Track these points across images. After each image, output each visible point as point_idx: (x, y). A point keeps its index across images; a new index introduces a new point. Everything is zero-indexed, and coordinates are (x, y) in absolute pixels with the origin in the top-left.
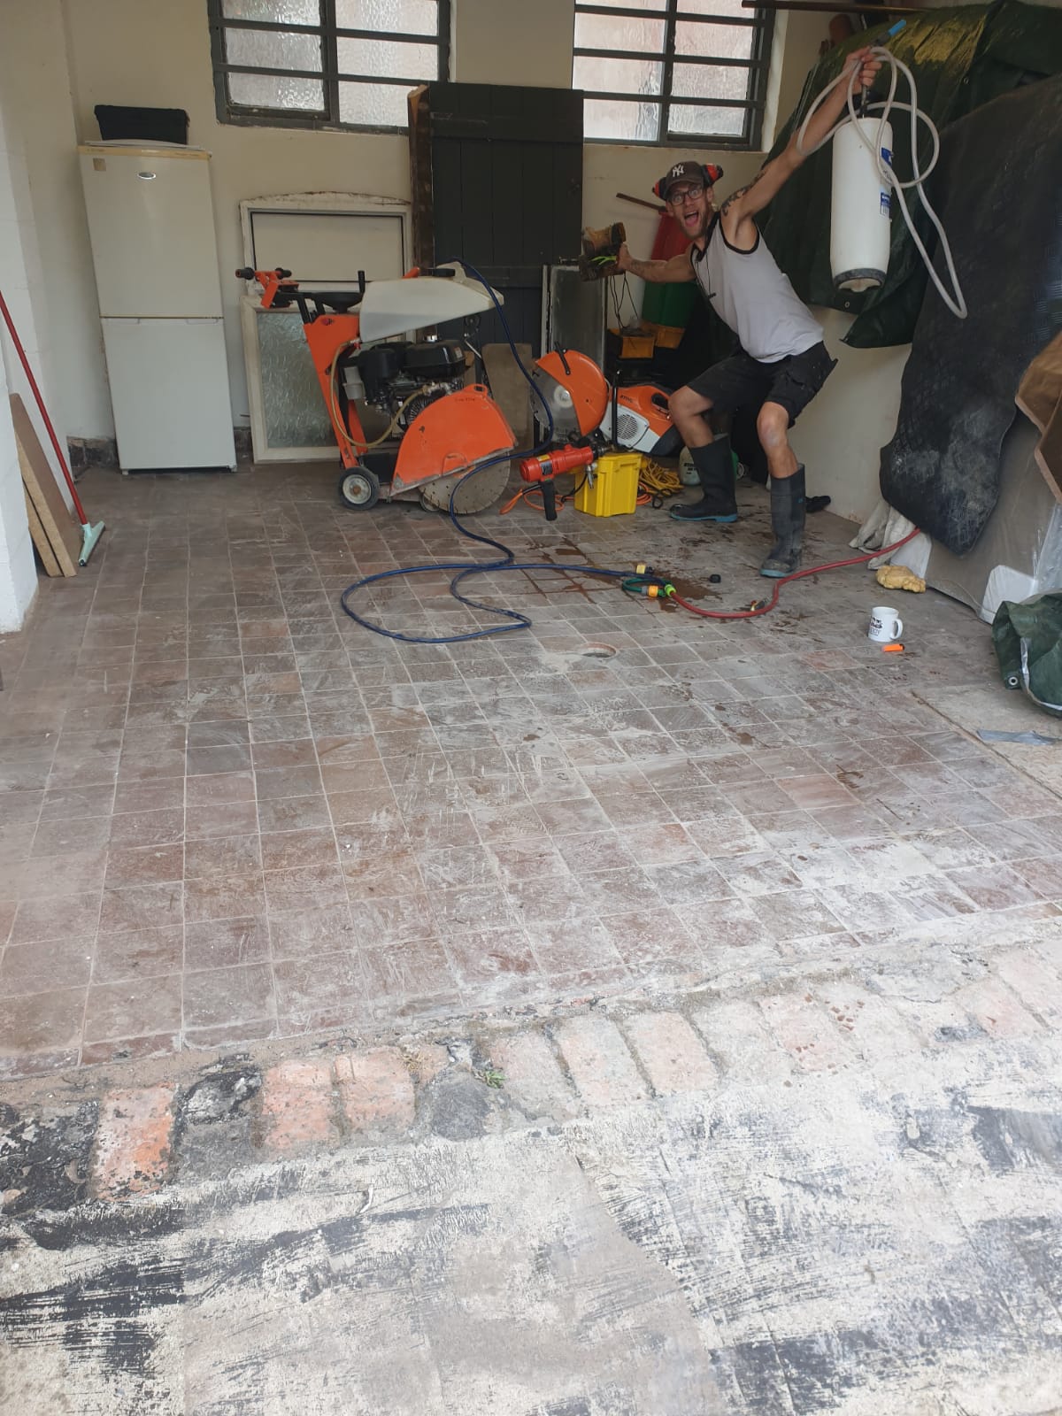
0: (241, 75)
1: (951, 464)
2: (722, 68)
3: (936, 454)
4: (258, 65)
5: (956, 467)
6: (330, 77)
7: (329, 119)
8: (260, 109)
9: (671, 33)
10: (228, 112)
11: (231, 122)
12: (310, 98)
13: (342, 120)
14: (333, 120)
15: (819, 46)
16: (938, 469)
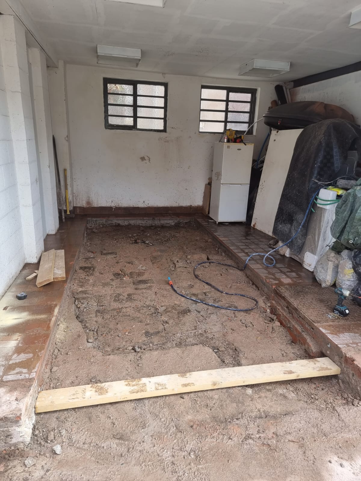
0: (112, 117)
1: (293, 229)
2: (241, 114)
3: (290, 225)
4: (116, 115)
5: (295, 229)
6: (135, 117)
7: (134, 127)
8: (116, 125)
9: (227, 105)
10: (108, 126)
11: (108, 129)
12: (129, 122)
13: (138, 128)
14: (135, 128)
15: (268, 108)
16: (290, 230)
